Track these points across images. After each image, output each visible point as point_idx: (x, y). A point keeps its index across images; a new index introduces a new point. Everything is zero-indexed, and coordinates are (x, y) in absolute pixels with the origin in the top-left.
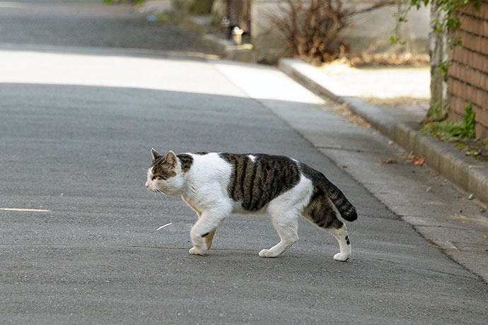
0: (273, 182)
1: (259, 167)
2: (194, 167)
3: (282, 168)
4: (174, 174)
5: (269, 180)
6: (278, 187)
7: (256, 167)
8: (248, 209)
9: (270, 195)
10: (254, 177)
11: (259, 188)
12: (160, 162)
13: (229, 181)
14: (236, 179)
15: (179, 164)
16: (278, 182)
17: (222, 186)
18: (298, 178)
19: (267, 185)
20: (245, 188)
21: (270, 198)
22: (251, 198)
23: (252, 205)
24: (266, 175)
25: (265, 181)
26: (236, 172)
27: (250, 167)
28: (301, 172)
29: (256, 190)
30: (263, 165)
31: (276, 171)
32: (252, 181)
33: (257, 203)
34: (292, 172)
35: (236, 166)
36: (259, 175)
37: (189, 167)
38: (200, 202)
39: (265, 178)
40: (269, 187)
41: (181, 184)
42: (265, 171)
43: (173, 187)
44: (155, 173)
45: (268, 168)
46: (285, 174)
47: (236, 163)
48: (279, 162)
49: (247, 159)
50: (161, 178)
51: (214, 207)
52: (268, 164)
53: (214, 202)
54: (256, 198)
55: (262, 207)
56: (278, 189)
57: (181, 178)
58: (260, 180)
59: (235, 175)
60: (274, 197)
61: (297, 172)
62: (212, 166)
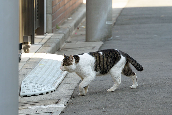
0: (111, 61)
1: (105, 57)
2: (80, 61)
3: (113, 54)
4: (72, 64)
5: (109, 61)
6: (113, 62)
7: (103, 57)
8: (102, 74)
9: (111, 66)
10: (104, 61)
11: (107, 65)
12: (67, 59)
13: (94, 64)
14: (97, 63)
15: (74, 60)
16: (113, 60)
17: (91, 67)
18: (120, 57)
19: (109, 63)
20: (101, 66)
21: (111, 68)
22: (104, 69)
23: (104, 72)
24: (108, 59)
25: (108, 62)
26: (97, 60)
27: (101, 57)
28: (121, 54)
29: (106, 66)
30: (106, 56)
31: (111, 56)
32: (104, 63)
33: (106, 70)
34: (118, 55)
35: (97, 58)
36: (105, 60)
37: (78, 61)
38: (83, 74)
39: (108, 60)
40: (110, 63)
41: (75, 68)
42: (107, 58)
43: (71, 69)
44: (64, 63)
45: (108, 56)
46: (115, 56)
47: (96, 57)
48: (111, 52)
49: (99, 54)
50: (66, 65)
51: (89, 76)
52: (108, 54)
53: (89, 74)
54: (106, 69)
55: (108, 72)
56: (113, 63)
57: (75, 66)
58: (106, 62)
59: (96, 62)
60: (112, 67)
61: (120, 54)
62: (87, 59)
